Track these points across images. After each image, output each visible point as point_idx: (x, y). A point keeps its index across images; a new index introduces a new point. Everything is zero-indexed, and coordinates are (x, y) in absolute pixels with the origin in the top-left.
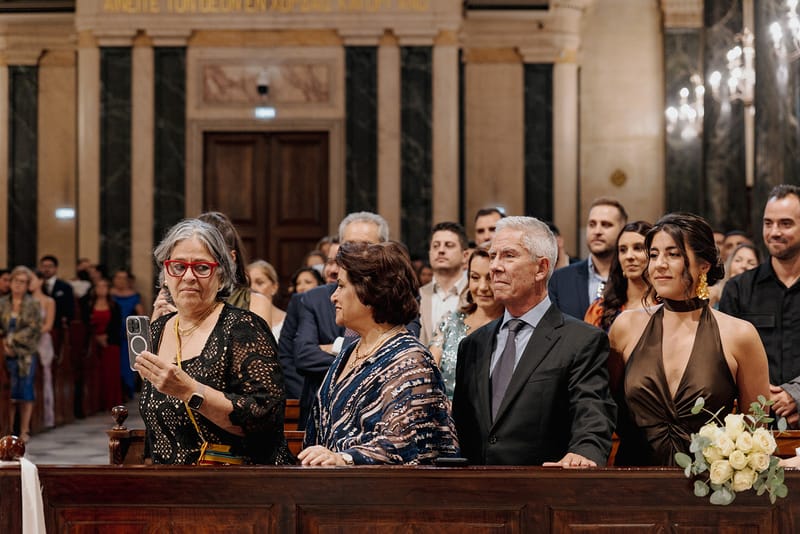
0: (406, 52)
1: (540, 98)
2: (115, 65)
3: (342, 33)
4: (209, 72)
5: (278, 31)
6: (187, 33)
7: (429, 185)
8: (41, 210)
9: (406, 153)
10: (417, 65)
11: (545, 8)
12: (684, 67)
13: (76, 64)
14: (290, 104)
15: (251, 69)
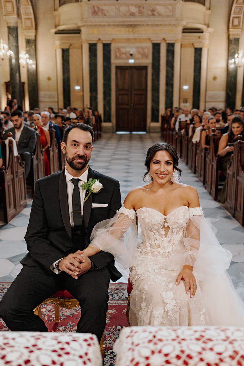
0: (168, 44)
1: (199, 57)
2: (93, 48)
3: (152, 39)
4: (117, 50)
5: (135, 39)
6: (111, 40)
7: (173, 80)
8: (71, 87)
9: (167, 72)
10: (171, 48)
11: (202, 32)
12: (234, 49)
13: (82, 48)
14: (138, 59)
15: (128, 49)
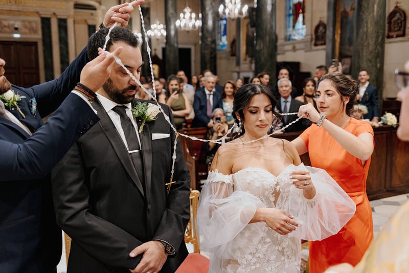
0: (59, 20)
3: (40, 13)
5: (19, 11)
9: (61, 49)
10: (63, 24)
11: (95, 9)
14: (25, 33)
15: (11, 22)
